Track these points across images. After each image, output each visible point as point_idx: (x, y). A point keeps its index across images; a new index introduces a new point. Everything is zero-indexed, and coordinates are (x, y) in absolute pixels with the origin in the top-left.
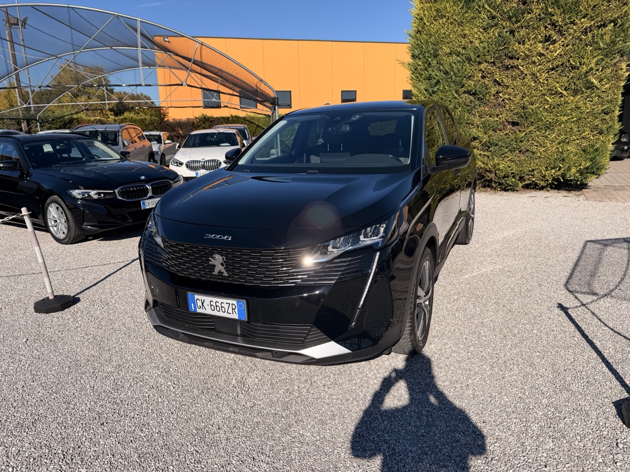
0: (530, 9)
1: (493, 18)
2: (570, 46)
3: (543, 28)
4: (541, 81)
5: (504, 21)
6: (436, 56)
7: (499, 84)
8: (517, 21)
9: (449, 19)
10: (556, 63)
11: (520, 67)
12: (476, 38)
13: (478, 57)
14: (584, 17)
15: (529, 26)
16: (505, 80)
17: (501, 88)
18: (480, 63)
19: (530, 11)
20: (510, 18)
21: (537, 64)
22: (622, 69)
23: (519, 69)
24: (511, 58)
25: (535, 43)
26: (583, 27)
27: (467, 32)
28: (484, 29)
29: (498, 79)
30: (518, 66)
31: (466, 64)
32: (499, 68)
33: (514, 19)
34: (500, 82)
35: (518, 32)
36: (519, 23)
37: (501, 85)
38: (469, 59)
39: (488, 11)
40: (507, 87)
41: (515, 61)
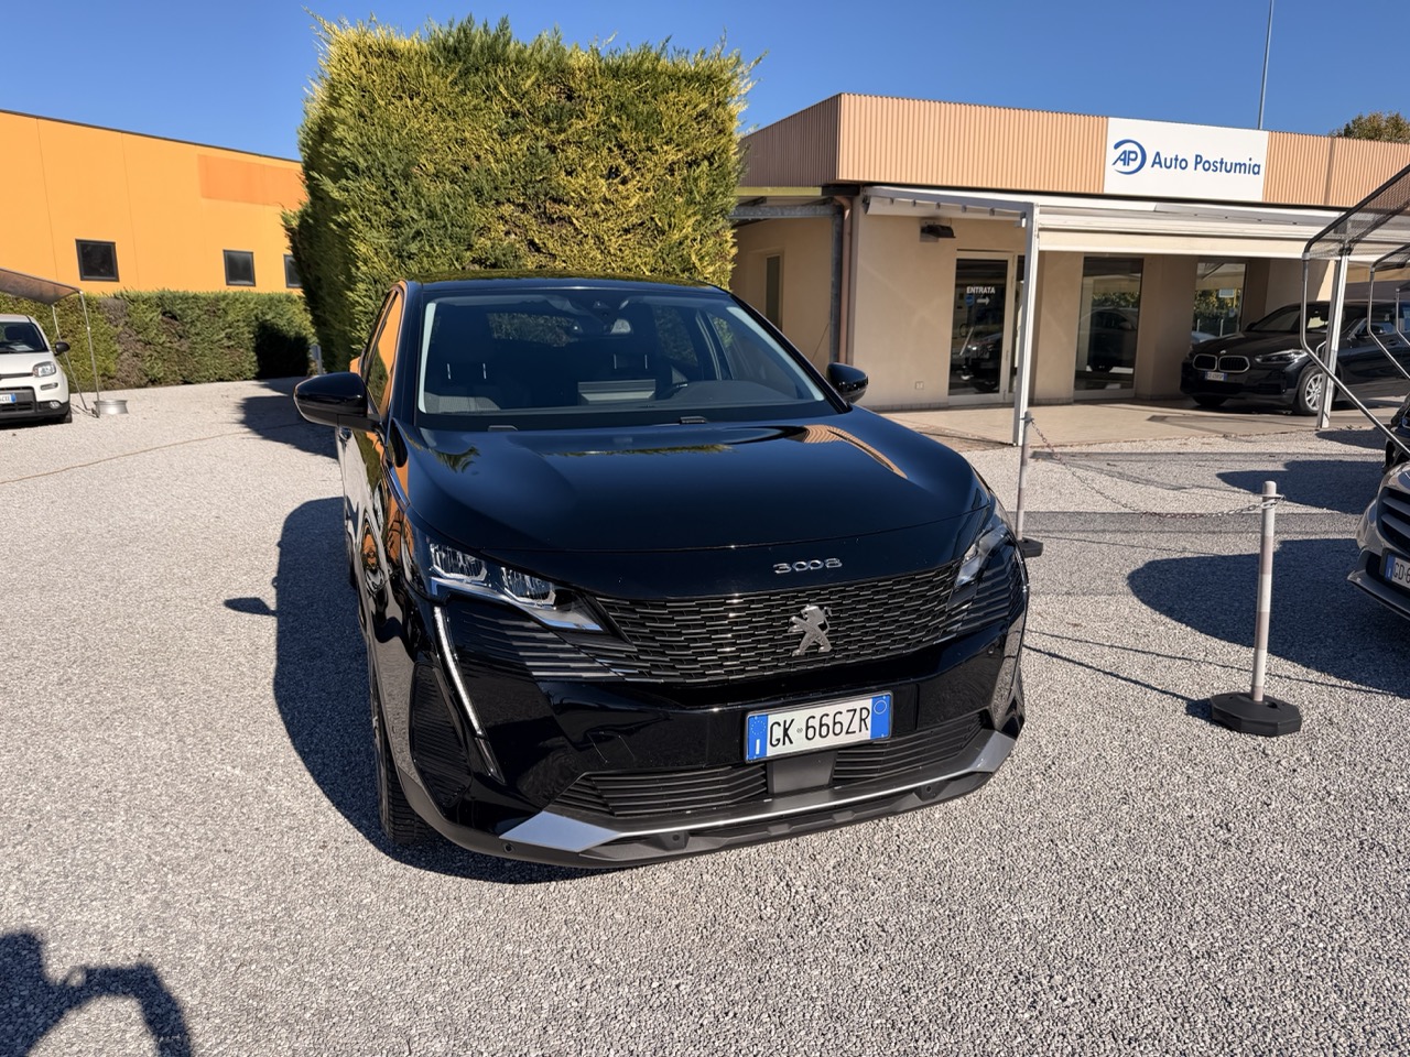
0: (581, 112)
1: (515, 115)
2: (651, 193)
3: (605, 152)
4: (612, 251)
5: (536, 125)
6: (407, 177)
7: (538, 250)
8: (561, 130)
9: (426, 100)
10: (634, 220)
11: (575, 221)
12: (486, 150)
13: (496, 189)
14: (667, 143)
15: (581, 143)
16: (550, 245)
17: (543, 259)
18: (498, 203)
19: (582, 115)
20: (547, 121)
21: (602, 218)
22: (726, 241)
23: (572, 223)
24: (557, 200)
25: (594, 178)
26: (666, 160)
27: (467, 134)
28: (500, 134)
29: (537, 241)
30: (569, 217)
31: (472, 200)
32: (535, 217)
33: (554, 125)
34: (541, 245)
35: (563, 151)
36: (563, 135)
37: (541, 252)
38: (478, 192)
39: (505, 99)
40: (554, 256)
41: (563, 207)
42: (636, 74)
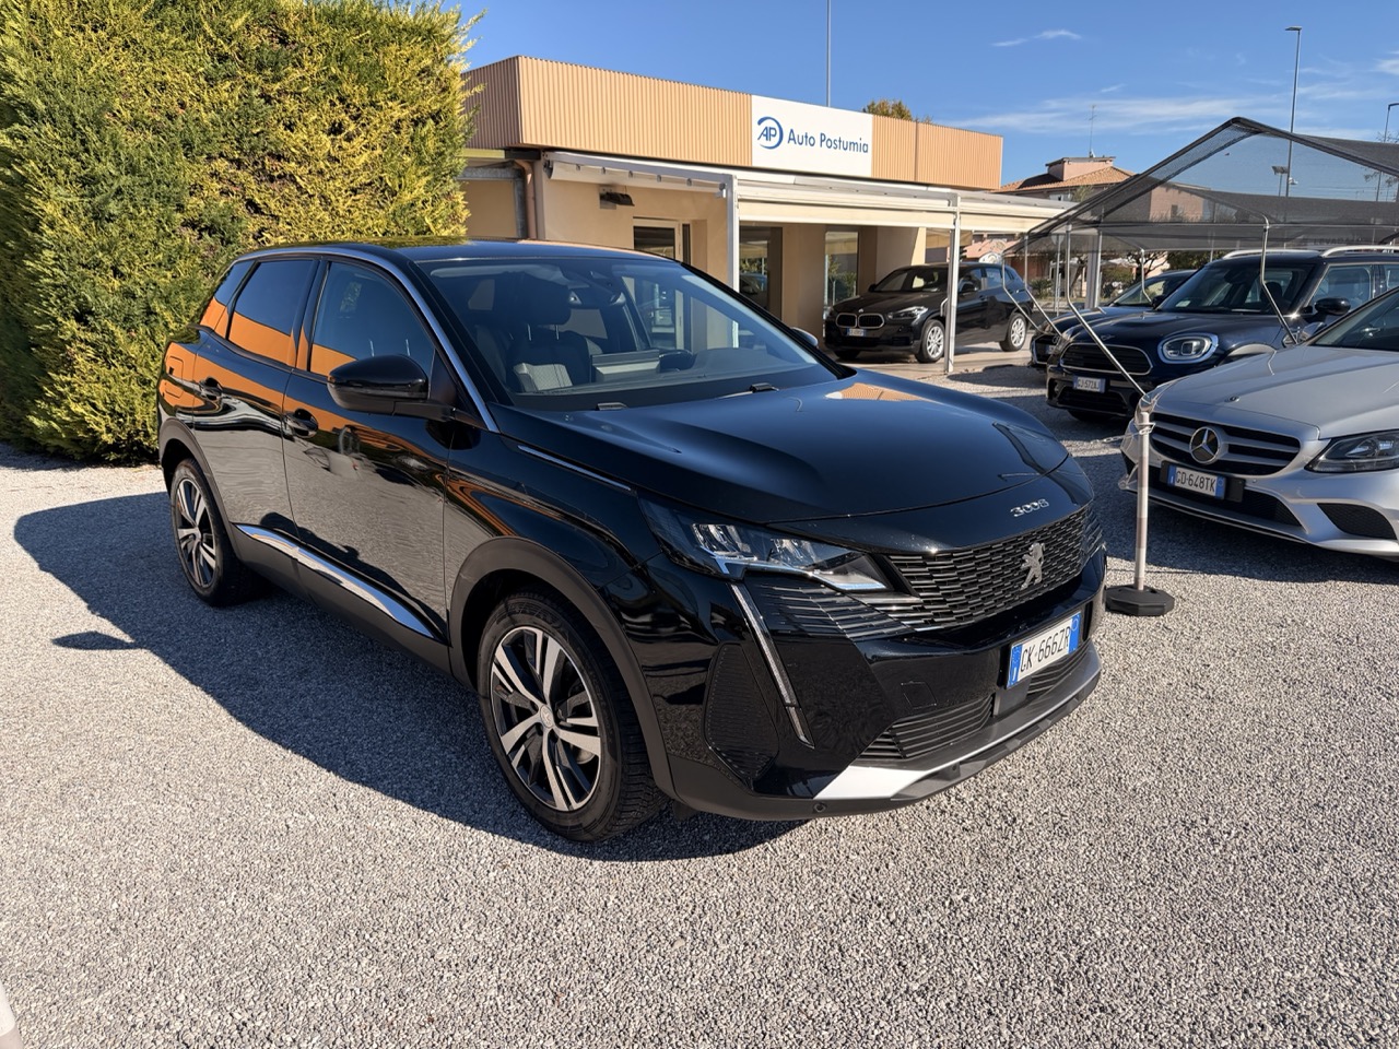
0: (298, 59)
1: (223, 58)
2: (379, 151)
3: (327, 106)
4: (341, 213)
5: (248, 71)
6: (99, 125)
7: (257, 210)
8: (277, 79)
9: (115, 34)
10: (363, 179)
11: (298, 180)
12: (192, 96)
13: (207, 142)
14: (391, 99)
15: (300, 94)
16: (272, 204)
17: (265, 221)
18: (210, 158)
19: (299, 64)
20: (260, 67)
21: (328, 176)
22: (458, 203)
23: (295, 182)
24: (279, 158)
25: (316, 133)
26: (392, 117)
27: (168, 77)
28: (207, 80)
29: (258, 201)
30: (292, 175)
31: (180, 154)
32: (253, 174)
33: (268, 72)
34: (262, 206)
35: (279, 102)
36: (279, 84)
37: (263, 214)
38: (188, 145)
39: (210, 39)
40: (276, 218)
41: (284, 164)
42: (354, 23)
